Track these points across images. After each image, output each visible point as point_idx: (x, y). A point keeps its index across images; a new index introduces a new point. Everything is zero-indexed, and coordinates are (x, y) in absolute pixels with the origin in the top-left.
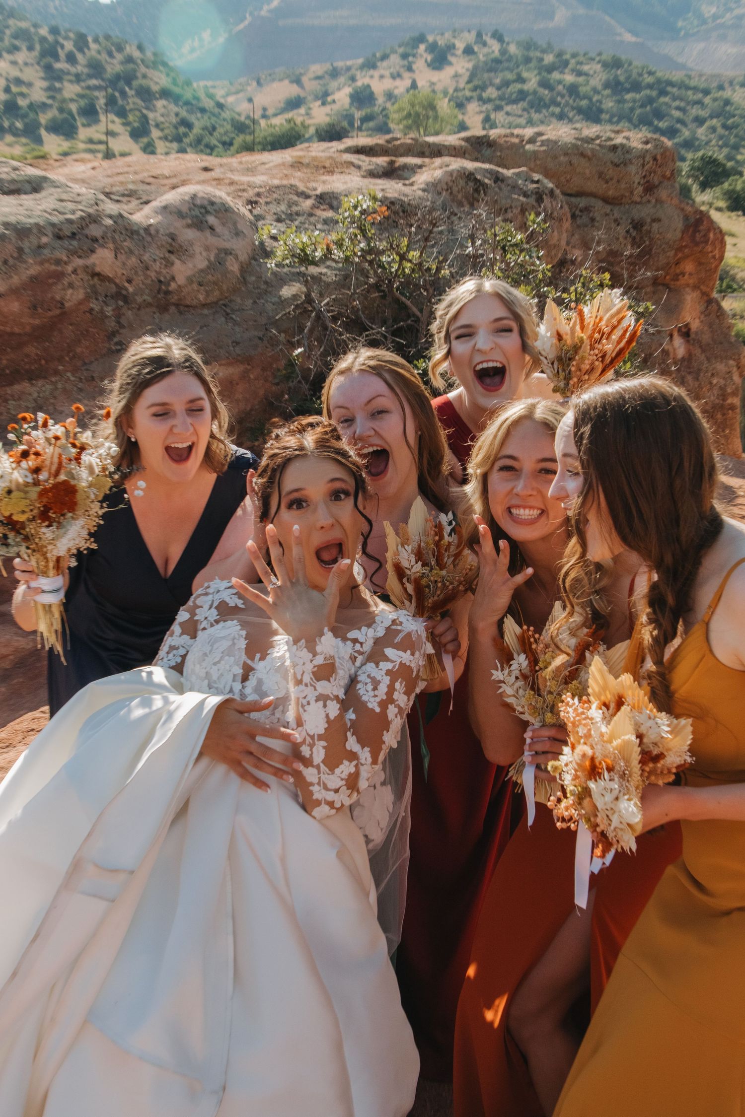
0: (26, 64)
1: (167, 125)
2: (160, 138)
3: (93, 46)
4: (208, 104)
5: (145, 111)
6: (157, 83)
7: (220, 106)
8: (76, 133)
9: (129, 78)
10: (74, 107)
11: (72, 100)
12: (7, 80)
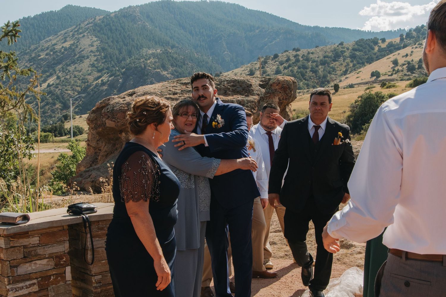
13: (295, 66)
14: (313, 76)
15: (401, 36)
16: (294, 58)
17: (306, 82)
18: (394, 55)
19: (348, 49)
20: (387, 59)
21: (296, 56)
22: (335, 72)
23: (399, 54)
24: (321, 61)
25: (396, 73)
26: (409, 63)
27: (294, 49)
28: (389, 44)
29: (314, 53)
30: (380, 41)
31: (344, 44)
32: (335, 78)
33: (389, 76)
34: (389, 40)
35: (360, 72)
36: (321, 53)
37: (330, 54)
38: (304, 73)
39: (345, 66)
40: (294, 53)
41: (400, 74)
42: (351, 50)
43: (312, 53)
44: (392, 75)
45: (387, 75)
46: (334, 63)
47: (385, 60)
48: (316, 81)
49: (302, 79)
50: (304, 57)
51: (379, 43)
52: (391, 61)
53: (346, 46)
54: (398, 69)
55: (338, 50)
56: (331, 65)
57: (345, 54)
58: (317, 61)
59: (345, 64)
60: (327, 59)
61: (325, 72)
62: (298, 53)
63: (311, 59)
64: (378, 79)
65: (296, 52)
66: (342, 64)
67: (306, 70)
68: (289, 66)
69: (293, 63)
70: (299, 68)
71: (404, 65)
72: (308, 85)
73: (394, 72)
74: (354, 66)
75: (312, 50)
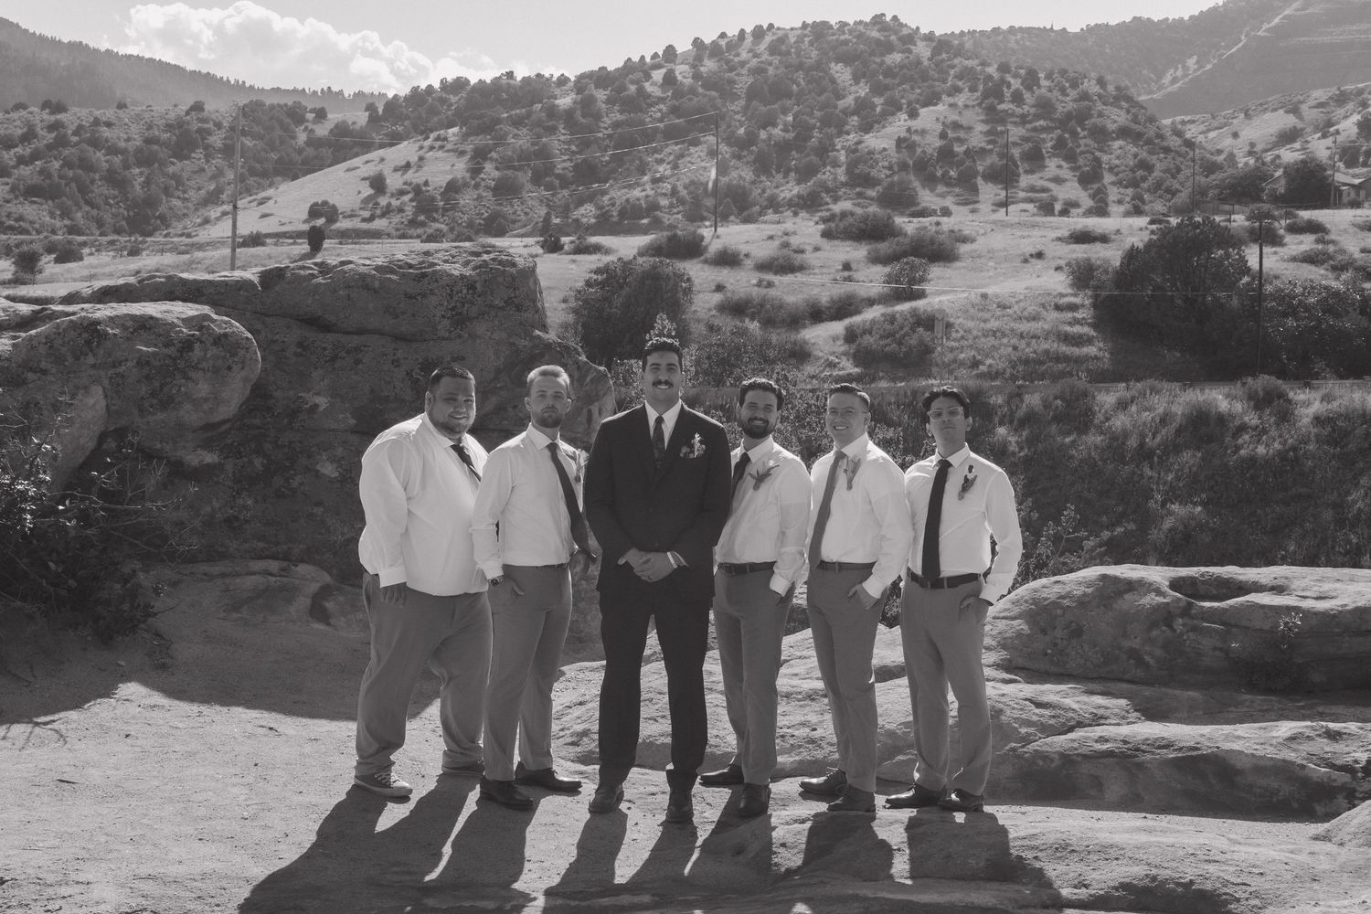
0: (966, 106)
1: (1123, 168)
2: (1113, 183)
3: (1044, 83)
4: (1174, 142)
5: (1097, 154)
6: (1116, 122)
7: (1190, 144)
8: (1018, 182)
9: (1081, 117)
10: (1016, 152)
11: (1015, 144)
12: (943, 123)
13: (55, 159)
14: (114, 198)
15: (371, 108)
16: (49, 132)
17: (95, 212)
18: (367, 162)
19: (219, 125)
20: (348, 170)
21: (54, 127)
22: (185, 192)
23: (382, 160)
24: (139, 151)
25: (383, 215)
26: (417, 190)
27: (46, 105)
28: (337, 126)
29: (114, 124)
30: (310, 116)
31: (207, 107)
32: (185, 211)
33: (364, 220)
34: (337, 115)
35: (269, 199)
36: (135, 131)
37: (166, 136)
38: (88, 182)
39: (213, 177)
40: (49, 118)
41: (396, 219)
42: (227, 131)
43: (109, 125)
44: (371, 219)
45: (359, 219)
46: (179, 164)
47: (342, 174)
48: (126, 213)
49: (82, 202)
50: (82, 132)
51: (308, 121)
52: (364, 179)
53: (214, 117)
54: (389, 204)
55: (188, 123)
56: (171, 169)
57: (211, 139)
58: (123, 152)
59: (211, 171)
60: (156, 147)
61: (153, 186)
62: (61, 117)
63: (107, 140)
64: (334, 227)
65: (52, 113)
66: (202, 170)
67: (91, 174)
68: (35, 156)
69: (49, 147)
70: (68, 164)
71: (402, 193)
72: (100, 223)
73: (378, 212)
74: (242, 179)
75: (108, 115)
